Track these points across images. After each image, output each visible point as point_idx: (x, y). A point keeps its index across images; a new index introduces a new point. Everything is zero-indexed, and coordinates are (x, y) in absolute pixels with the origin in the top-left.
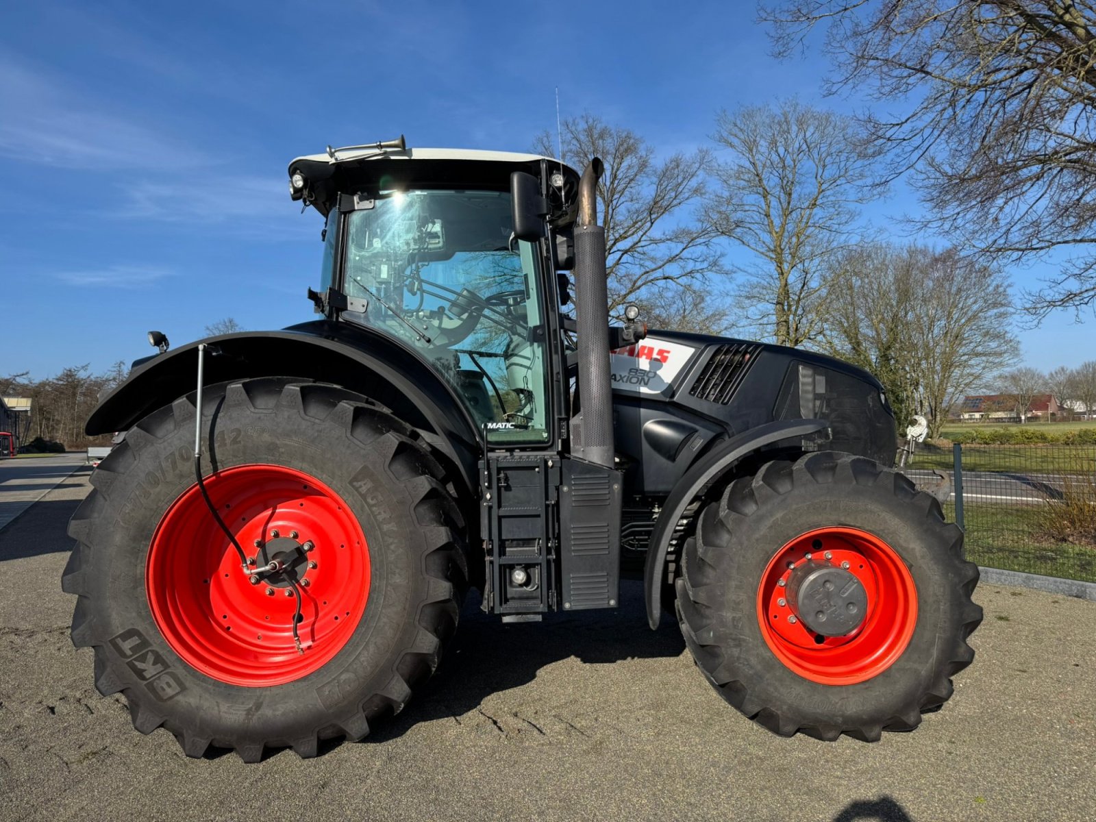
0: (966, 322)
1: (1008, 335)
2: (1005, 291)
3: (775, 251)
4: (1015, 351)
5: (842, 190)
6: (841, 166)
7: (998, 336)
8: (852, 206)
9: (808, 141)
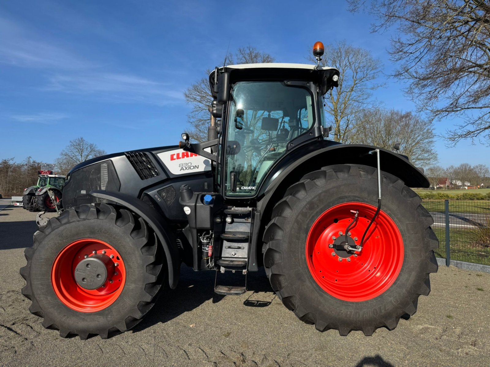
0: (415, 145)
1: (433, 151)
2: (431, 132)
3: (334, 110)
4: (435, 158)
5: (364, 84)
6: (365, 73)
7: (428, 151)
8: (369, 91)
9: (350, 61)
